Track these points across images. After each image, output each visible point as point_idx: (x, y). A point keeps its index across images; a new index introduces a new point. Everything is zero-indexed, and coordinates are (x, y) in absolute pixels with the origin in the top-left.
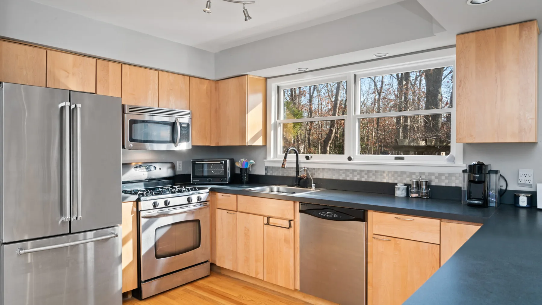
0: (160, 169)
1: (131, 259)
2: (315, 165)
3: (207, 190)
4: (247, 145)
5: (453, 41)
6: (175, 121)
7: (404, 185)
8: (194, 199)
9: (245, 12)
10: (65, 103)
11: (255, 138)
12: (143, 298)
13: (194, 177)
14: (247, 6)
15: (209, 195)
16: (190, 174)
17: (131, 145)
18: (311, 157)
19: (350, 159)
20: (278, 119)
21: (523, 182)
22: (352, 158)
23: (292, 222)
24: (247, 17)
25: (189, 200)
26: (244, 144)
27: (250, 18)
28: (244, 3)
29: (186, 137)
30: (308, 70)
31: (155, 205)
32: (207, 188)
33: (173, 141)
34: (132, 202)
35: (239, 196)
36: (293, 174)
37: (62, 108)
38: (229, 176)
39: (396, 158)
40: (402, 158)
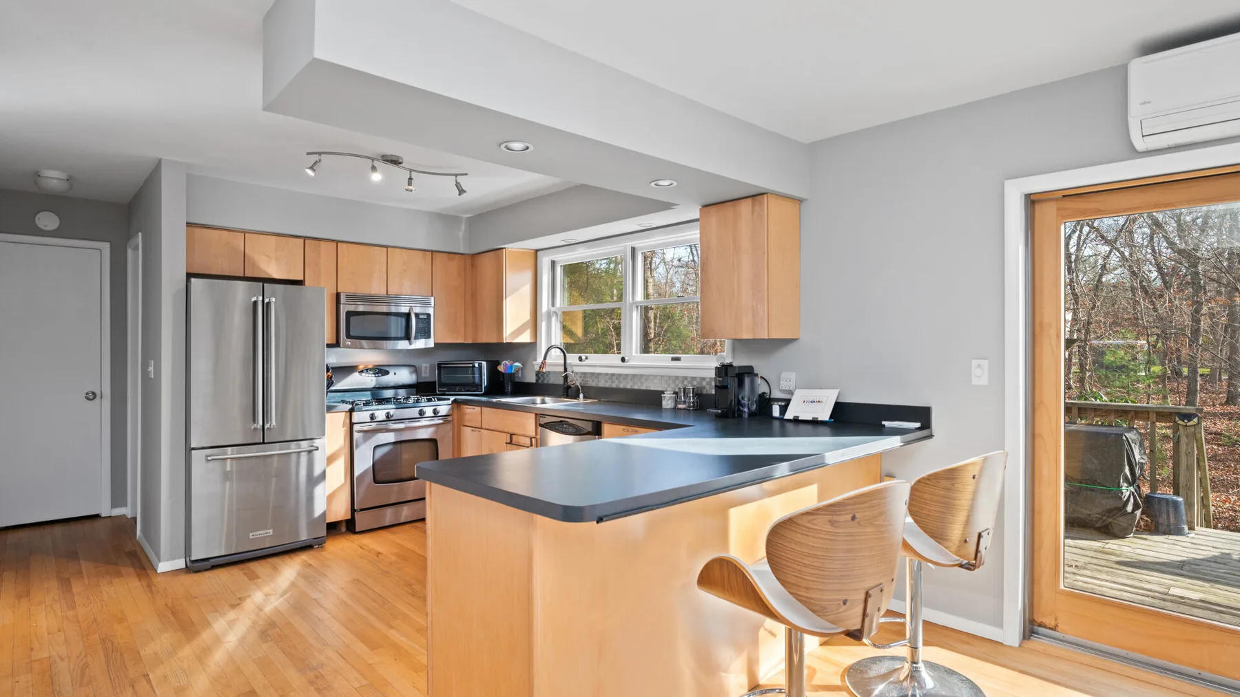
0: (395, 374)
1: (343, 481)
2: (588, 368)
3: (450, 402)
4: (505, 342)
5: (697, 215)
6: (409, 311)
7: (673, 394)
8: (429, 411)
9: (458, 185)
10: (257, 298)
11: (519, 331)
12: (357, 530)
13: (441, 385)
14: (460, 179)
15: (452, 409)
16: (435, 382)
17: (349, 342)
18: (587, 358)
19: (623, 360)
20: (553, 305)
21: (784, 388)
22: (626, 358)
23: (533, 439)
24: (461, 191)
25: (422, 413)
26: (501, 342)
27: (465, 191)
28: (456, 175)
29: (425, 332)
30: (577, 242)
31: (372, 417)
32: (449, 399)
33: (407, 337)
34: (344, 413)
35: (484, 409)
36: (561, 381)
37: (255, 303)
38: (485, 383)
39: (674, 359)
40: (678, 359)
